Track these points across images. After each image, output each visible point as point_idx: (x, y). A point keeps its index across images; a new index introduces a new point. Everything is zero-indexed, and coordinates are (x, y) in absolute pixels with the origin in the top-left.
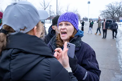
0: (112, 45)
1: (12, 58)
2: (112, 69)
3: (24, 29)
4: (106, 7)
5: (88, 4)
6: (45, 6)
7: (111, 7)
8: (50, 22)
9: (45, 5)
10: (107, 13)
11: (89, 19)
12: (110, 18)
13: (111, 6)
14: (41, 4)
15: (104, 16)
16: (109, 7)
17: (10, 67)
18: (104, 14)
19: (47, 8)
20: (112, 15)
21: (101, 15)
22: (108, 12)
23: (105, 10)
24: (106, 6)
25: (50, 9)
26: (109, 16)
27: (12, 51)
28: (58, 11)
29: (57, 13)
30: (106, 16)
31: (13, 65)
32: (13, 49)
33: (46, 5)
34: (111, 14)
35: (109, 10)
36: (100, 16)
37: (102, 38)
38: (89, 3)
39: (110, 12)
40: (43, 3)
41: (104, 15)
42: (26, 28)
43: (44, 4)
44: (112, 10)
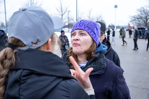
0: (145, 58)
1: (22, 82)
2: (146, 89)
3: (37, 42)
4: (138, 12)
6: (62, 12)
7: (143, 12)
8: (69, 30)
9: (63, 10)
10: (138, 19)
11: (117, 27)
12: (142, 25)
13: (144, 10)
14: (57, 9)
15: (135, 23)
16: (141, 12)
17: (19, 94)
18: (135, 20)
19: (64, 13)
20: (145, 21)
21: (131, 21)
22: (139, 18)
23: (136, 15)
24: (137, 10)
25: (68, 15)
26: (141, 22)
27: (22, 73)
28: (78, 17)
29: (77, 20)
30: (138, 22)
31: (24, 91)
32: (23, 71)
33: (64, 10)
34: (144, 19)
35: (141, 16)
36: (129, 23)
37: (133, 50)
38: (116, 7)
39: (143, 17)
40: (61, 8)
41: (134, 22)
42: (39, 41)
44: (144, 15)
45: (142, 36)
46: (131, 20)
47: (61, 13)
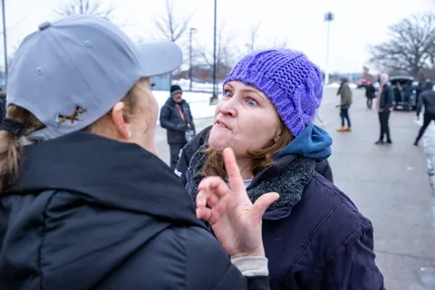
0: (410, 168)
2: (409, 256)
4: (390, 31)
5: (327, 22)
6: (172, 32)
7: (407, 33)
8: (191, 86)
9: (173, 26)
10: (393, 53)
11: (330, 77)
12: (403, 72)
13: (410, 29)
14: (158, 24)
15: (384, 64)
16: (400, 32)
17: (40, 259)
18: (383, 57)
19: (179, 36)
20: (413, 61)
21: (372, 60)
22: (396, 50)
23: (388, 42)
24: (391, 28)
25: (191, 41)
26: (402, 64)
27: (49, 199)
28: (217, 46)
29: (215, 56)
30: (392, 63)
33: (177, 26)
34: (409, 55)
35: (402, 44)
36: (367, 66)
37: (377, 143)
38: (330, 17)
39: (406, 48)
40: (168, 19)
41: (382, 61)
43: (171, 24)
44: (411, 42)
45: (402, 103)
46: (371, 56)
47: (170, 35)
